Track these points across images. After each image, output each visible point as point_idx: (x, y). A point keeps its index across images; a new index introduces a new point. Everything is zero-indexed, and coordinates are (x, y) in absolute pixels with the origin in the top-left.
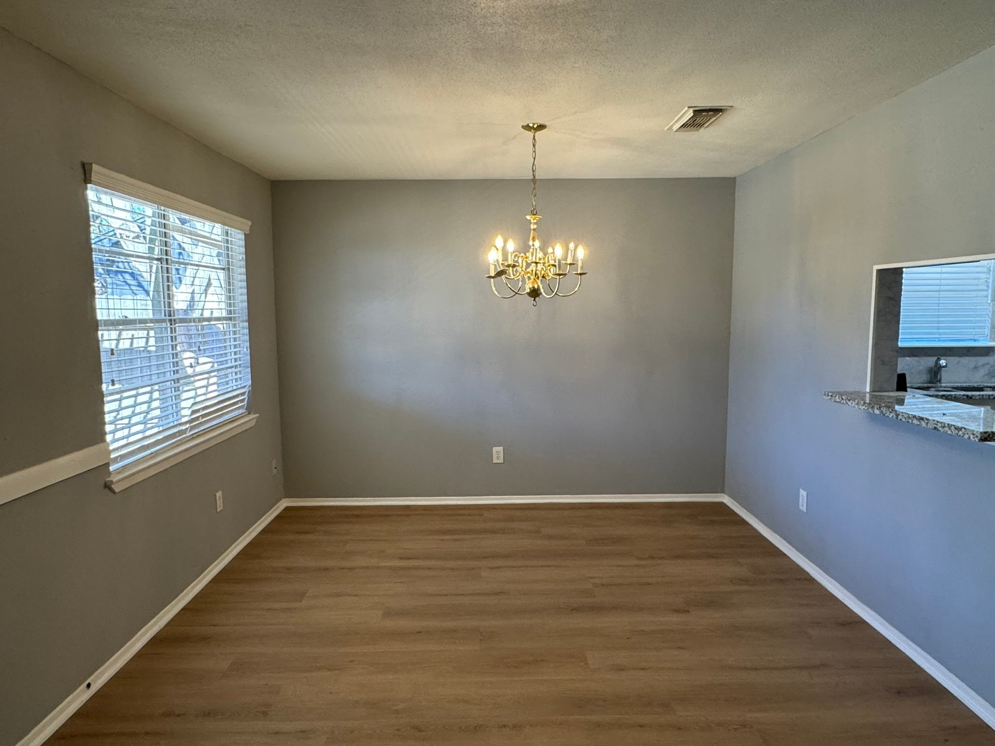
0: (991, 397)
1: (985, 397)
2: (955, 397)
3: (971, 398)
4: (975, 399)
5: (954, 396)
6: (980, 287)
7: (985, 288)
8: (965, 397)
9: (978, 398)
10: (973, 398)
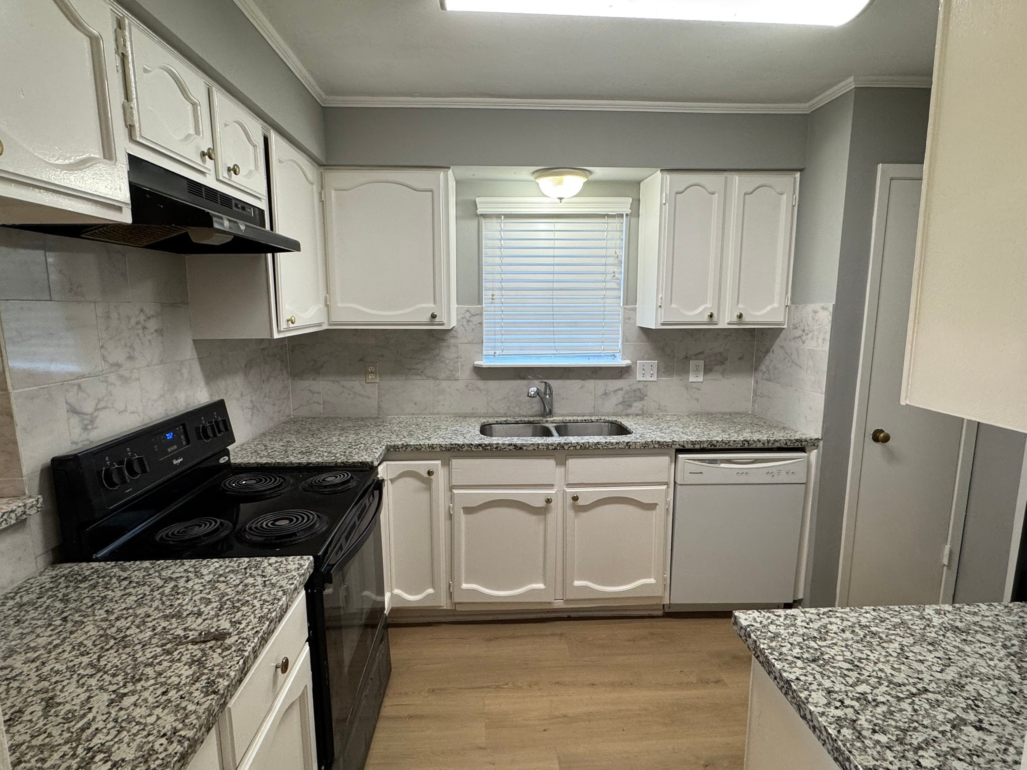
0: (550, 447)
1: (540, 447)
2: (497, 448)
3: (521, 448)
4: (526, 450)
5: (495, 446)
6: (609, 285)
7: (614, 285)
8: (512, 447)
9: (531, 448)
10: (524, 448)
